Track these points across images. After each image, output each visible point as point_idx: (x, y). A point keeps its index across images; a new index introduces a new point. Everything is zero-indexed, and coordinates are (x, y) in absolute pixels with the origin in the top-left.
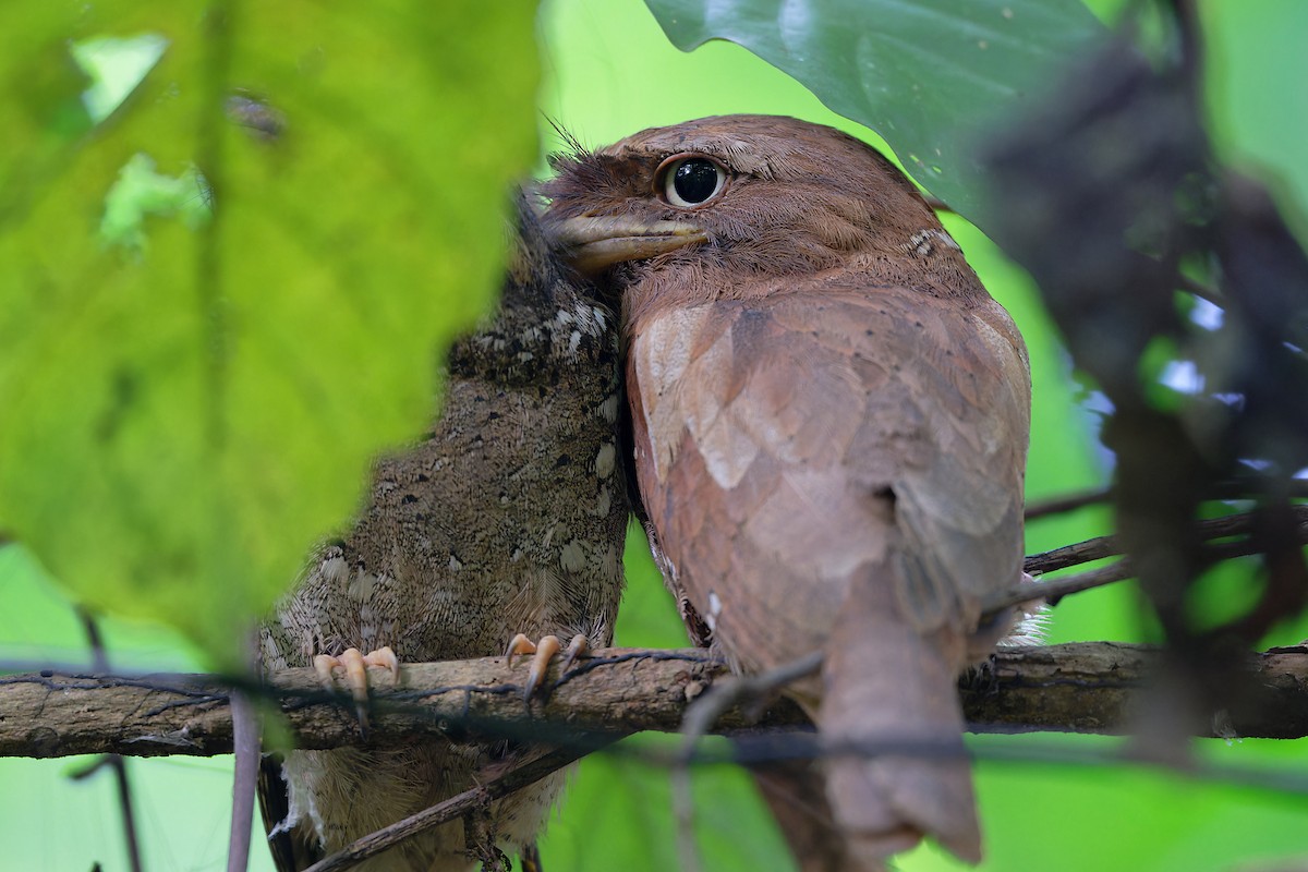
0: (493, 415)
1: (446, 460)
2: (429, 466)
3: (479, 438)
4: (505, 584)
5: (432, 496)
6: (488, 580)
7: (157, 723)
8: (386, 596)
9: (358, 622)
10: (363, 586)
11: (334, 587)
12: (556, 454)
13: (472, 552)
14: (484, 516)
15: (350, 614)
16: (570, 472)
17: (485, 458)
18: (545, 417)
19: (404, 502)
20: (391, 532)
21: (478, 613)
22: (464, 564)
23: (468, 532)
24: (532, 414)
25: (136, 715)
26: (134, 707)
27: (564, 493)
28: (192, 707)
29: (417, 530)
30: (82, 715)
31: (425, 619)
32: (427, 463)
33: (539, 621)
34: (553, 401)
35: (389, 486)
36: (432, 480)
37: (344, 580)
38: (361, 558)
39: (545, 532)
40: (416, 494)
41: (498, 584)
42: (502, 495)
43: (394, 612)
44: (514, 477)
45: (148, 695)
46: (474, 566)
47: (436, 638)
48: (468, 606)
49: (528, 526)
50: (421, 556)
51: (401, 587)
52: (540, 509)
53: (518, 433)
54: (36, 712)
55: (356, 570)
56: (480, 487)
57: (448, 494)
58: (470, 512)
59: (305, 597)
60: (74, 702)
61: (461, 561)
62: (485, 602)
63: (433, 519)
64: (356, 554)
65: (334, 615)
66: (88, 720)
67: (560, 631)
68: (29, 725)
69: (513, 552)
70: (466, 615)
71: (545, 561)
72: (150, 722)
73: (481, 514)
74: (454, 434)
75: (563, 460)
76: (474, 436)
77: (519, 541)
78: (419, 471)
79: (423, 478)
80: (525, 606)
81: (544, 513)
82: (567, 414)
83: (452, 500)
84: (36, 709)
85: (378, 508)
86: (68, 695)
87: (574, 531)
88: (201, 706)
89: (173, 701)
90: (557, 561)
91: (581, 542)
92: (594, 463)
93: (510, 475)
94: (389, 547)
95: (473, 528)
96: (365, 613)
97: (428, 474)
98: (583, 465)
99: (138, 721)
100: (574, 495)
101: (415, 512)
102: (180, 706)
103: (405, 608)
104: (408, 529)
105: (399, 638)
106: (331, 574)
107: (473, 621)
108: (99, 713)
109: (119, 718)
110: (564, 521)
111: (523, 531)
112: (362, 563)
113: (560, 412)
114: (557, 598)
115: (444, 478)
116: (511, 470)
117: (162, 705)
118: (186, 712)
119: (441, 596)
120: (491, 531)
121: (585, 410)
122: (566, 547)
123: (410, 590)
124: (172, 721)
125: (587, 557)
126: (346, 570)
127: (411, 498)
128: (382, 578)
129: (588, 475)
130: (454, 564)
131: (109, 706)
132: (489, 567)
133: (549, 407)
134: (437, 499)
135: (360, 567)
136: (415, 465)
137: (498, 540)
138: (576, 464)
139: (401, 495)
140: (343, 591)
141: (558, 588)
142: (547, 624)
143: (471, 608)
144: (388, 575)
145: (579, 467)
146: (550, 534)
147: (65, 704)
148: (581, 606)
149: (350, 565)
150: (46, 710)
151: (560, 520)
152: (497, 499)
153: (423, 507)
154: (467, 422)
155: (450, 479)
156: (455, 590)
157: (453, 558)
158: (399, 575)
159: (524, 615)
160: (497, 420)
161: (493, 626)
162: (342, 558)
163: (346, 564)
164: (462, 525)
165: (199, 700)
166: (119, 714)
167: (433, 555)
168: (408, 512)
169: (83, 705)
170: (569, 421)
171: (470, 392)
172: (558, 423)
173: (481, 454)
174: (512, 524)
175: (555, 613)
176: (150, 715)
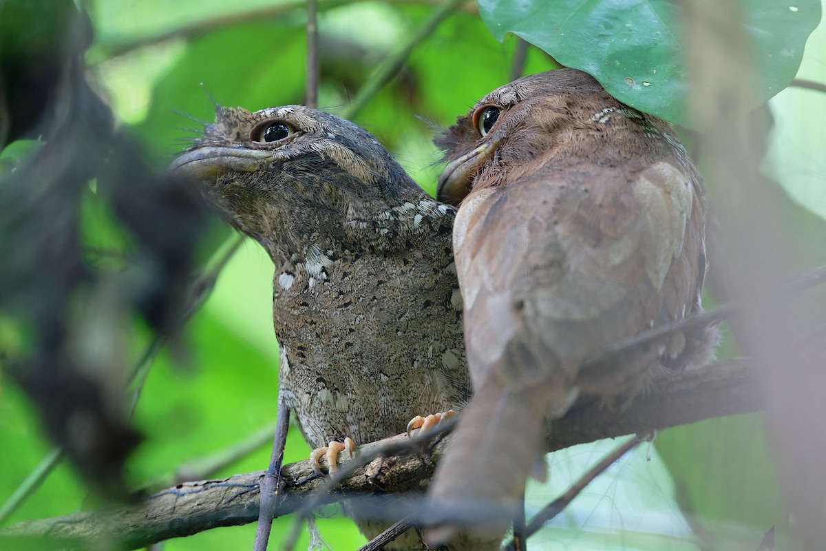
0: (380, 282)
1: (361, 316)
2: (353, 322)
3: (374, 298)
4: (416, 384)
5: (359, 340)
6: (405, 384)
7: (234, 505)
8: (355, 405)
9: (347, 424)
10: (342, 403)
11: (328, 407)
12: (421, 301)
13: (390, 369)
14: (391, 346)
15: (341, 421)
16: (434, 310)
17: (381, 310)
18: (410, 279)
19: (346, 348)
20: (346, 367)
21: (408, 405)
22: (389, 377)
23: (386, 358)
24: (402, 279)
25: (223, 502)
26: (221, 498)
27: (433, 324)
28: (249, 493)
29: (358, 362)
30: (195, 508)
31: (381, 414)
32: (351, 321)
33: (441, 402)
34: (414, 269)
35: (336, 340)
36: (357, 331)
37: (332, 401)
38: (336, 386)
39: (427, 349)
40: (351, 341)
41: (412, 385)
42: (397, 331)
43: (363, 414)
44: (402, 320)
45: (227, 490)
46: (395, 377)
47: (391, 424)
48: (401, 401)
49: (417, 346)
50: (365, 377)
51: (361, 399)
52: (421, 335)
53: (397, 292)
54: (172, 511)
55: (335, 394)
56: (384, 329)
57: (368, 337)
58: (383, 346)
59: (316, 416)
60: (190, 502)
61: (387, 376)
62: (410, 397)
63: (364, 354)
64: (332, 385)
65: (333, 423)
66: (199, 510)
67: (454, 406)
68: (169, 518)
69: (413, 363)
70: (401, 407)
71: (433, 366)
72: (230, 505)
73: (389, 345)
74: (361, 298)
75: (427, 304)
76: (371, 297)
77: (414, 357)
78: (348, 327)
79: (351, 330)
80: (430, 395)
81: (424, 337)
82: (423, 275)
83: (371, 340)
84: (171, 509)
85: (335, 355)
86: (187, 498)
87: (446, 344)
88: (253, 491)
89: (239, 491)
90: (440, 365)
91: (452, 350)
92: (450, 302)
93: (399, 318)
94: (347, 376)
95: (388, 355)
96: (349, 418)
97: (353, 328)
98: (442, 304)
99: (224, 506)
100: (440, 323)
101: (353, 352)
102: (243, 493)
103: (367, 410)
104: (354, 363)
105: (372, 429)
106: (324, 399)
107: (407, 410)
108: (204, 505)
109: (214, 505)
110: (438, 340)
111: (415, 350)
112: (336, 389)
113: (419, 275)
114: (447, 387)
115: (363, 327)
116: (399, 315)
117: (234, 495)
118: (247, 497)
119: (383, 399)
120: (398, 354)
121: (436, 271)
122: (443, 355)
123: (367, 400)
124: (240, 503)
125: (459, 359)
126: (330, 395)
127: (348, 345)
128: (350, 395)
129: (447, 310)
130: (384, 378)
131: (208, 500)
132: (403, 376)
133: (412, 273)
134: (362, 342)
135: (337, 392)
136: (345, 324)
137: (404, 359)
138: (437, 304)
139: (344, 343)
140: (333, 407)
141: (446, 380)
142: (445, 404)
143: (403, 402)
144: (352, 393)
145: (440, 307)
146: (431, 349)
147: (186, 504)
148: (464, 389)
149: (331, 391)
150: (177, 508)
151: (435, 340)
152: (395, 334)
153: (356, 348)
154: (366, 290)
155: (366, 328)
156: (390, 394)
157: (382, 374)
158: (358, 392)
159: (431, 401)
160: (382, 285)
161: (418, 410)
162: (326, 388)
163: (329, 391)
164: (380, 354)
165: (252, 488)
166: (214, 504)
167: (371, 375)
168: (350, 353)
169: (195, 502)
170: (426, 279)
171: (364, 271)
172: (419, 282)
173: (378, 308)
174: (406, 346)
175: (448, 396)
176: (229, 502)
